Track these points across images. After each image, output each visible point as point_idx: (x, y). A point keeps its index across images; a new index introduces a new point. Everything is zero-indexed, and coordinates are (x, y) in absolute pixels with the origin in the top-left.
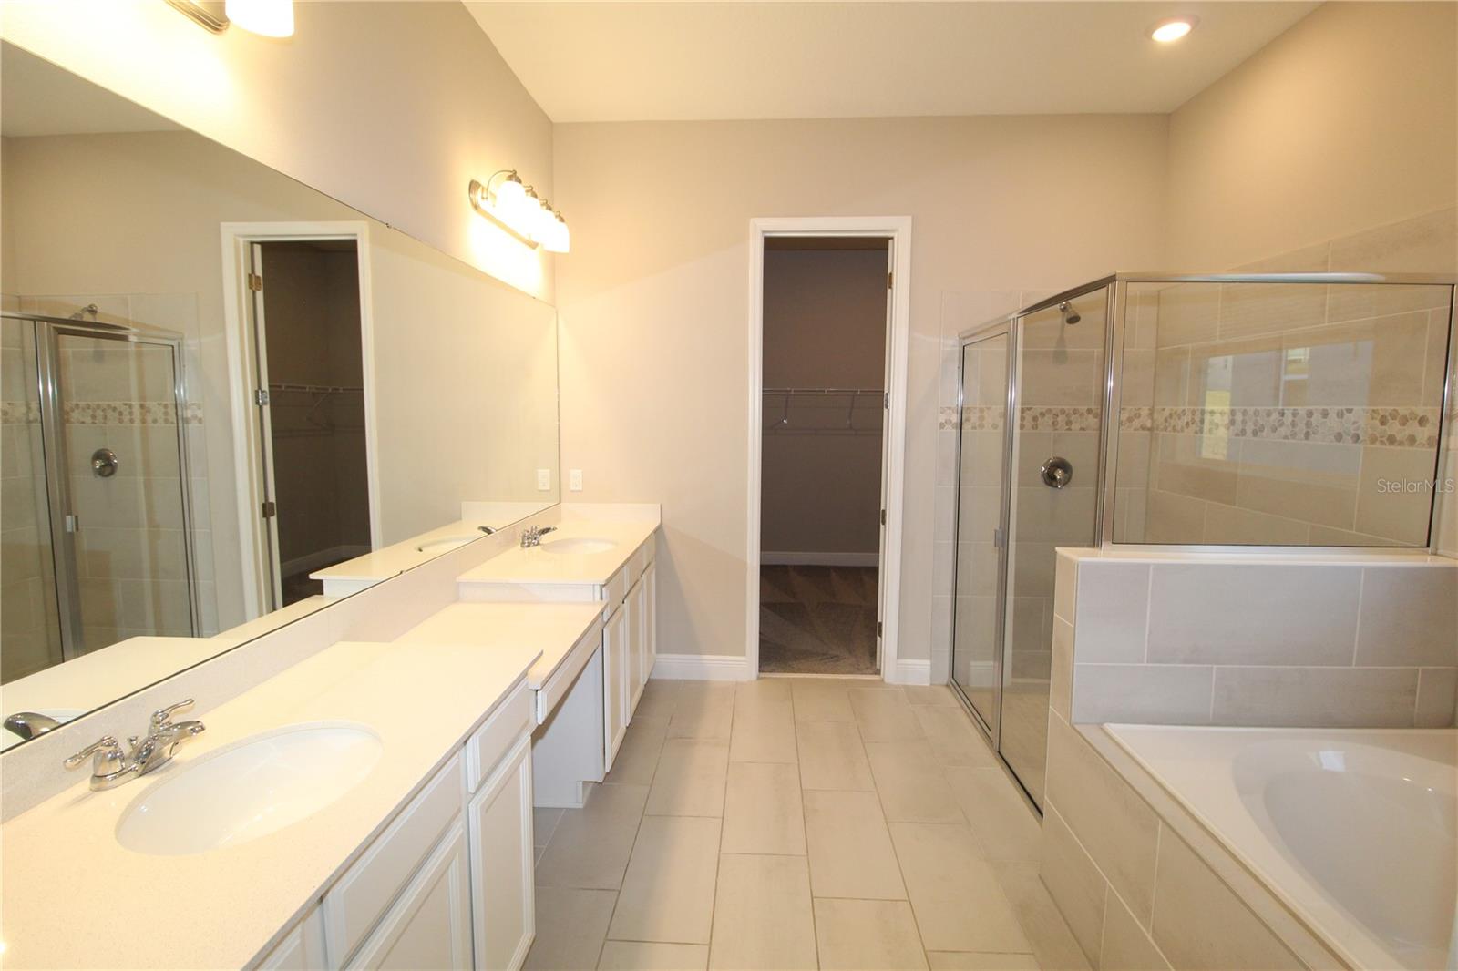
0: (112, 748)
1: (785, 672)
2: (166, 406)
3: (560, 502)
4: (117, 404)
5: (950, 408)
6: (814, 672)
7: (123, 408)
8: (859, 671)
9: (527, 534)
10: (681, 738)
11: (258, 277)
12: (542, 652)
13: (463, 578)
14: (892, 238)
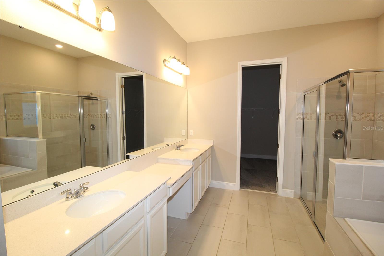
0: (70, 191)
1: (248, 189)
2: (105, 115)
3: (187, 138)
4: (96, 114)
5: (300, 114)
6: (256, 190)
7: (97, 115)
8: (271, 191)
9: (177, 146)
10: (216, 204)
11: (123, 85)
12: (171, 178)
13: (159, 157)
14: (281, 64)
